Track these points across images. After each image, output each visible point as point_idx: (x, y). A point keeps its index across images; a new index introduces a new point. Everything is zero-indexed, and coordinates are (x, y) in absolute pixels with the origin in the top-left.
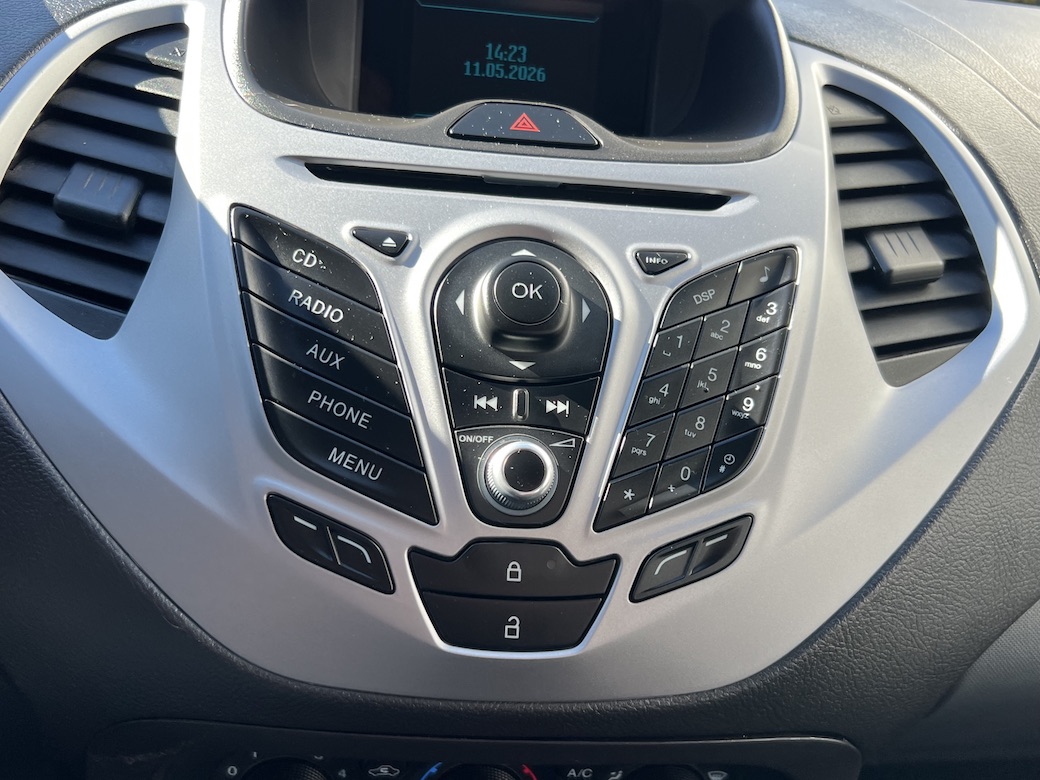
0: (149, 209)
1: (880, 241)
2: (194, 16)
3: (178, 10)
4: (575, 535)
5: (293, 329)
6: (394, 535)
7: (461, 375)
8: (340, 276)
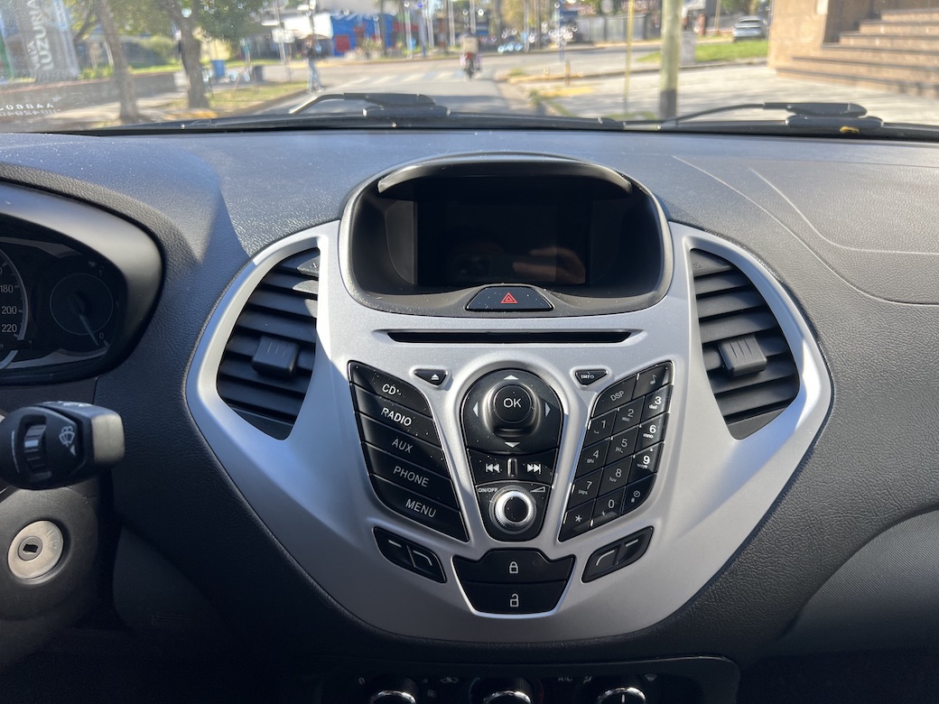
0: (303, 362)
1: (727, 348)
2: (322, 245)
3: (314, 240)
4: (548, 544)
5: (384, 431)
6: (444, 548)
7: (478, 452)
8: (410, 398)
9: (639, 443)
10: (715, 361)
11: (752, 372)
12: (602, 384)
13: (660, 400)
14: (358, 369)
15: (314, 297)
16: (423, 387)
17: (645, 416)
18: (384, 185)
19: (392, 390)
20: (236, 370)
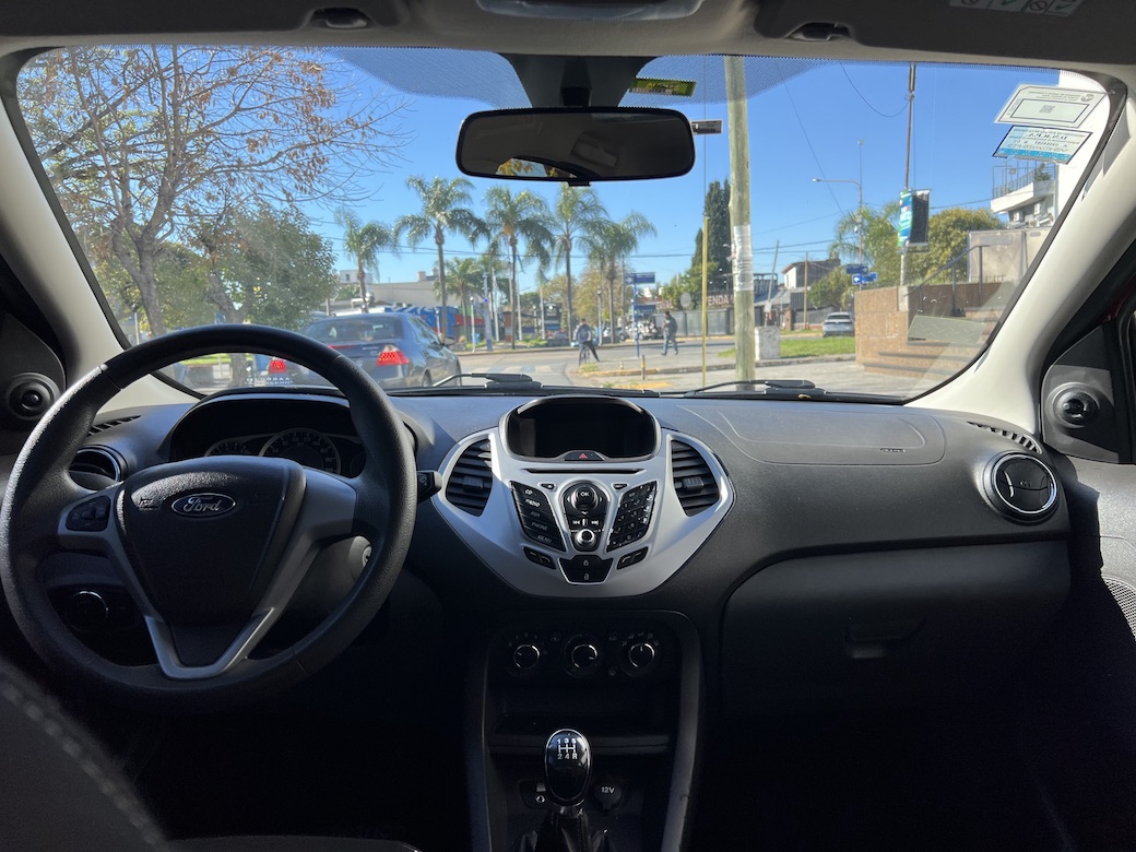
0: (487, 485)
1: (685, 480)
2: (492, 437)
3: (487, 435)
4: (601, 552)
5: (527, 509)
6: (556, 556)
7: (570, 515)
8: (538, 495)
9: (642, 513)
10: (679, 485)
11: (697, 490)
12: (625, 490)
13: (651, 497)
14: (513, 483)
15: (490, 460)
16: (544, 490)
17: (645, 503)
18: (519, 411)
19: (530, 492)
20: (453, 490)
